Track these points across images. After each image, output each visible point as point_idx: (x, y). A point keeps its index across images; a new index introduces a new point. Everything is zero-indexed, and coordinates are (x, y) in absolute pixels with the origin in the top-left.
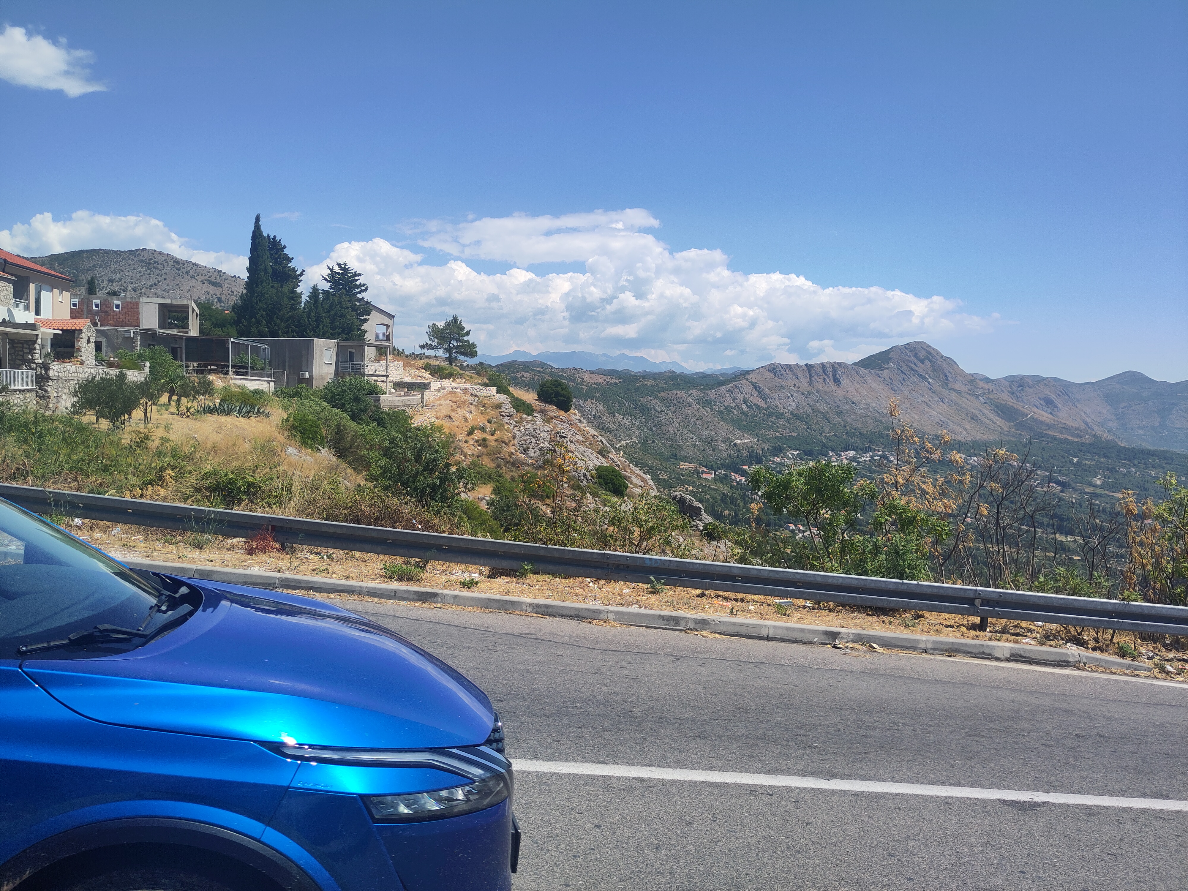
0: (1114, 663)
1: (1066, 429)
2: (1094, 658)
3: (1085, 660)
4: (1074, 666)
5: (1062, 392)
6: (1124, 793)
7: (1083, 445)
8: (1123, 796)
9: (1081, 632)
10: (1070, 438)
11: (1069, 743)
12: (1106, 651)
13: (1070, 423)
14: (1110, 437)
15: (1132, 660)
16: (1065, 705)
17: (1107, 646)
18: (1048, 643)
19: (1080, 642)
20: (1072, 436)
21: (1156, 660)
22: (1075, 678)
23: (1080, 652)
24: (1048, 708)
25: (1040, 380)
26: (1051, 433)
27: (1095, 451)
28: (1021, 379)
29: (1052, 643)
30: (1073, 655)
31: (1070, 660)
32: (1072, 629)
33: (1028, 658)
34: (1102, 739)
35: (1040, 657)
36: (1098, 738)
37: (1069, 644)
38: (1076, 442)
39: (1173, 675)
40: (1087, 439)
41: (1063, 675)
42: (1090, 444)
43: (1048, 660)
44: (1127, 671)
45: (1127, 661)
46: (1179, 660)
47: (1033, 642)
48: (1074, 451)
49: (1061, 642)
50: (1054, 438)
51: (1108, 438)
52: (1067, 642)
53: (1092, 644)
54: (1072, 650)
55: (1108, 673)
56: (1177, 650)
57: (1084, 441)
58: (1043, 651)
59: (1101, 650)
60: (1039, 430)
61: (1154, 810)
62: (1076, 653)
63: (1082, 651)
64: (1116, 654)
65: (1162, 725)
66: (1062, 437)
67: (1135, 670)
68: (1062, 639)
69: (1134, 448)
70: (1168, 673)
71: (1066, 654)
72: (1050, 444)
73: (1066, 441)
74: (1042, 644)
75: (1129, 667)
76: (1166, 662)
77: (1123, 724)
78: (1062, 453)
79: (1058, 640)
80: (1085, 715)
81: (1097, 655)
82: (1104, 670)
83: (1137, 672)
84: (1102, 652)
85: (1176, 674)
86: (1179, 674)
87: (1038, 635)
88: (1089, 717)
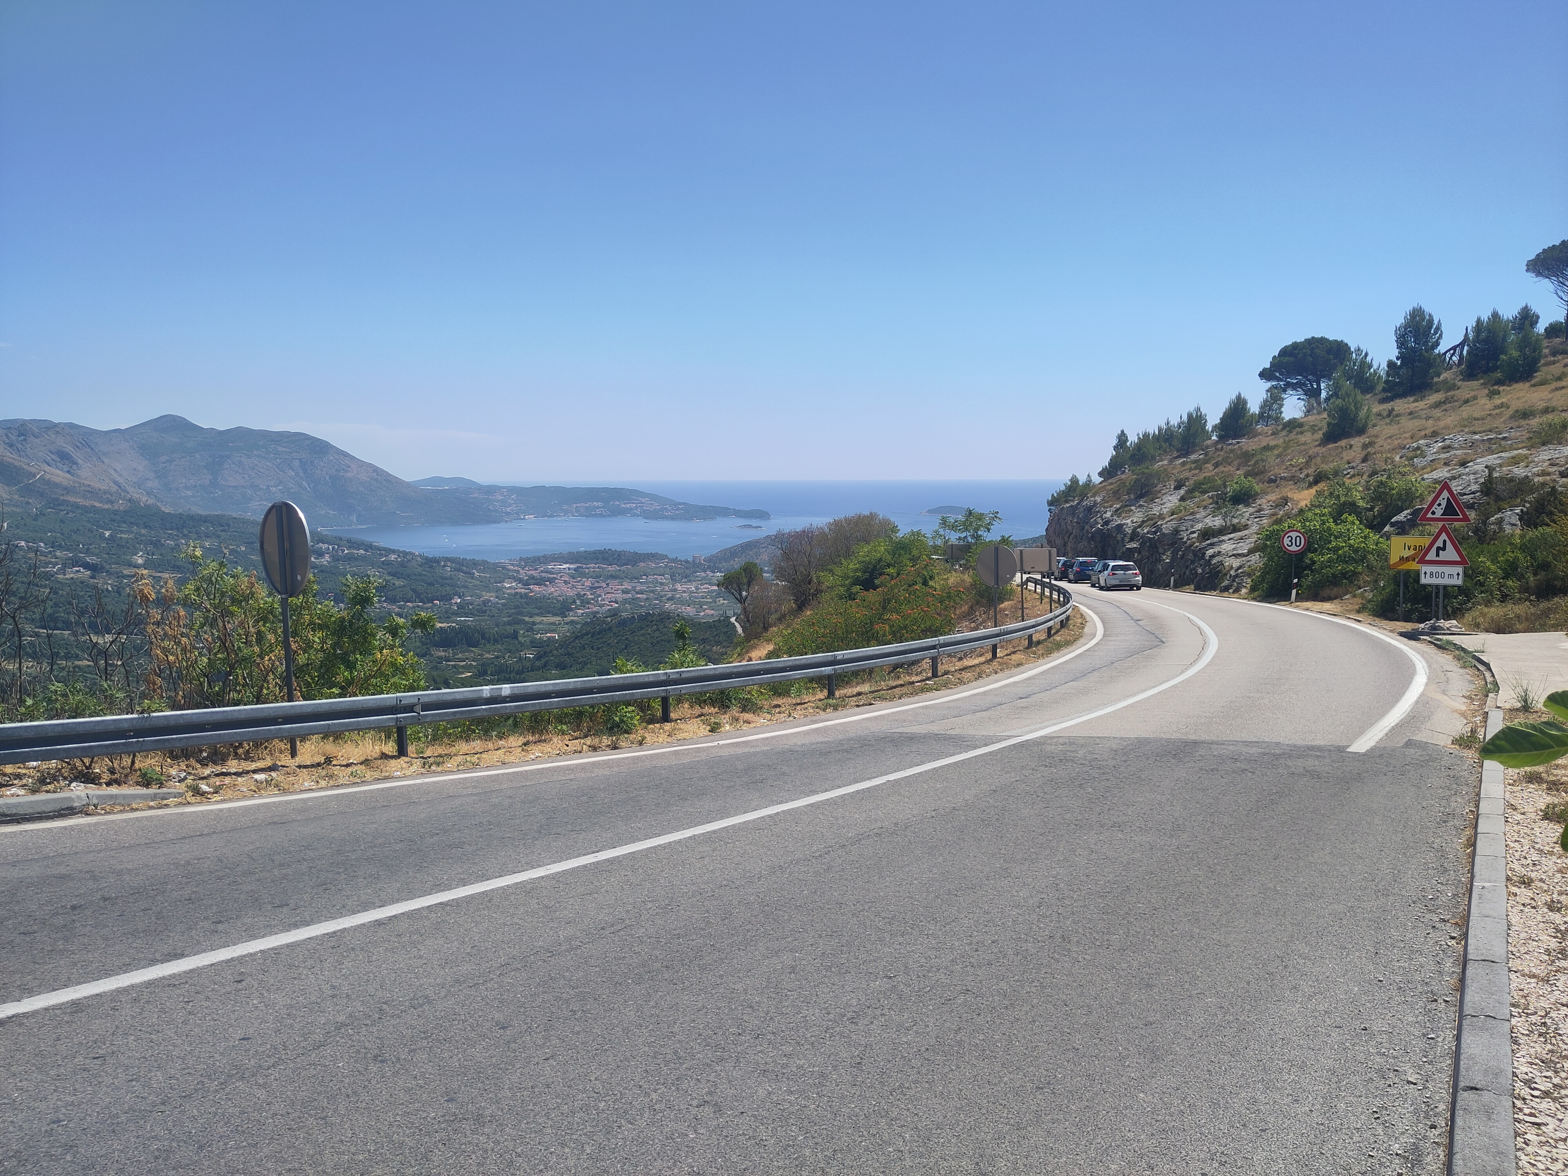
0: (134, 797)
1: (92, 493)
2: (107, 795)
3: (95, 801)
4: (81, 812)
5: (81, 443)
6: (126, 968)
7: (115, 512)
8: (125, 972)
9: (90, 765)
10: (98, 505)
11: (60, 921)
12: (125, 783)
13: (96, 485)
14: (151, 501)
15: (159, 787)
16: (62, 870)
17: (126, 776)
18: (45, 788)
19: (89, 778)
20: (101, 502)
21: (189, 781)
22: (80, 829)
23: (89, 792)
24: (36, 880)
25: (49, 427)
26: (71, 499)
27: (132, 520)
28: (22, 425)
29: (50, 787)
30: (79, 797)
31: (76, 804)
32: (78, 763)
33: (14, 815)
34: (107, 903)
35: (31, 811)
36: (102, 904)
37: (74, 784)
38: (106, 510)
39: (209, 796)
40: (121, 505)
41: (65, 828)
42: (124, 511)
43: (44, 812)
44: (152, 804)
45: (153, 790)
46: (217, 775)
47: (22, 792)
48: (104, 522)
49: (62, 783)
50: (77, 506)
51: (148, 503)
52: (71, 782)
53: (106, 777)
54: (79, 791)
55: (127, 811)
56: (215, 763)
57: (116, 508)
58: (37, 801)
59: (118, 782)
60: (53, 496)
61: (164, 978)
62: (83, 794)
63: (92, 790)
64: (138, 784)
65: (188, 863)
66: (87, 503)
67: (163, 799)
68: (65, 778)
69: (180, 514)
70: (203, 794)
71: (70, 799)
72: (71, 515)
73: (93, 509)
74: (34, 791)
75: (154, 797)
76: (201, 782)
77: (137, 875)
78: (89, 525)
79: (58, 781)
80: (88, 876)
81: (114, 790)
82: (122, 808)
83: (165, 802)
84: (119, 785)
85: (214, 793)
86: (216, 793)
87: (30, 780)
88: (94, 878)
